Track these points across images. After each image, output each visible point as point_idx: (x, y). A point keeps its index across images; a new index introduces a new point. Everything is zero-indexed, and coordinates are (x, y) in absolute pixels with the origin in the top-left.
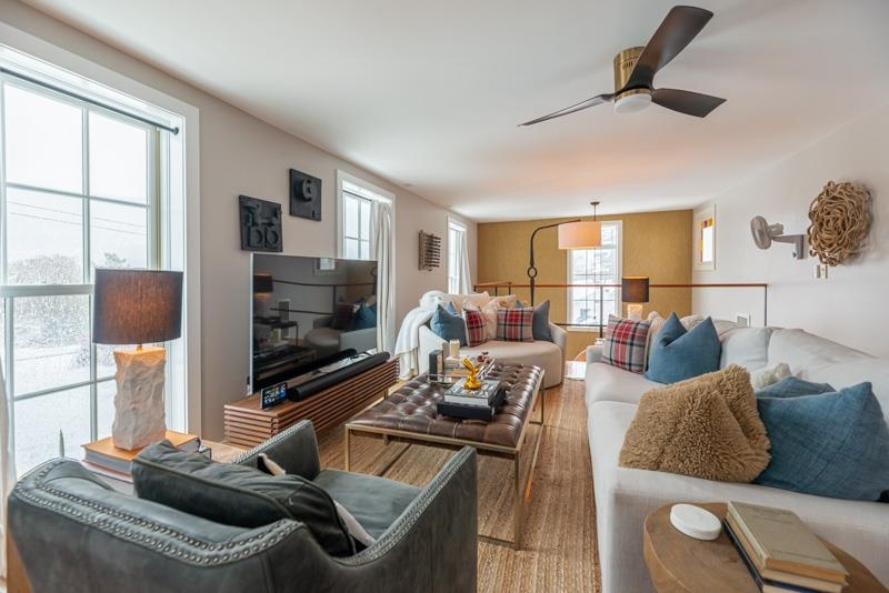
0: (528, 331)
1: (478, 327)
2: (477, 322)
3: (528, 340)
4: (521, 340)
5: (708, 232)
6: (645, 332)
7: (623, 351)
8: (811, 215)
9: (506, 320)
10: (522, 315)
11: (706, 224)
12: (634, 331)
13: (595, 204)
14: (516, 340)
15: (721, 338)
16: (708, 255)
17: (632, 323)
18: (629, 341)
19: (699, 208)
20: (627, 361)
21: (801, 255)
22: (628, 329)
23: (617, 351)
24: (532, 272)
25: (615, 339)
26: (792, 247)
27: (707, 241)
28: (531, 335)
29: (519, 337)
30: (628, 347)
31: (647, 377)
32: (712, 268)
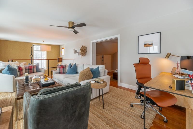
0: (35, 70)
1: (22, 71)
2: (21, 69)
3: (35, 73)
4: (34, 73)
5: (63, 50)
6: (65, 67)
7: (62, 71)
8: (81, 49)
9: (28, 68)
10: (33, 67)
11: (63, 48)
12: (64, 67)
13: (43, 41)
14: (32, 73)
15: (77, 66)
16: (63, 54)
17: (63, 65)
18: (63, 69)
19: (61, 45)
20: (63, 72)
21: (79, 55)
22: (62, 67)
23: (61, 71)
24: (31, 56)
25: (60, 69)
26: (78, 54)
27: (63, 52)
28: (36, 71)
29: (33, 72)
30: (63, 70)
31: (67, 74)
32: (64, 56)
